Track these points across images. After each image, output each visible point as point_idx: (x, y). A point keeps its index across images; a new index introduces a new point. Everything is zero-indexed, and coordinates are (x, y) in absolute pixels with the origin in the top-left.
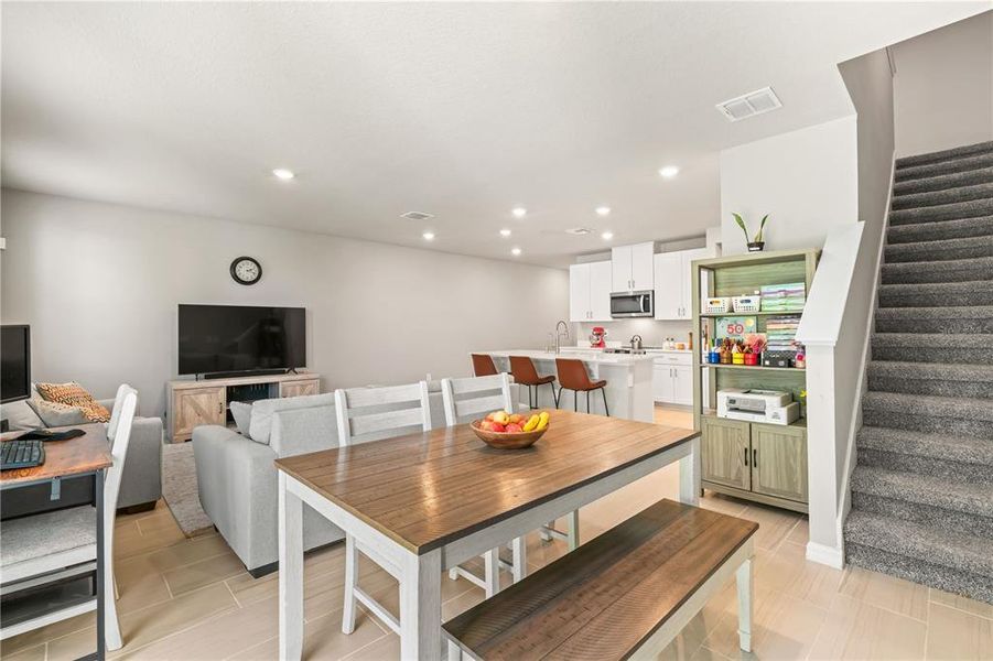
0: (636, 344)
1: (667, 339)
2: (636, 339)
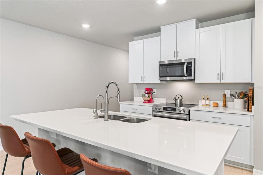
0: (179, 101)
1: (204, 98)
2: (179, 98)
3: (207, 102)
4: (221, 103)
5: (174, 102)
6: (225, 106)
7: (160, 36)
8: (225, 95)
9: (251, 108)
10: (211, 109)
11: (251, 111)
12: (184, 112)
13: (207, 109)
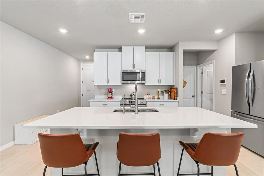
0: (133, 97)
1: (147, 94)
2: (133, 95)
3: (150, 96)
4: (156, 97)
5: (131, 97)
6: (159, 98)
7: (121, 52)
8: (159, 92)
9: (176, 98)
10: (151, 100)
11: (176, 100)
12: (143, 103)
13: (150, 100)
